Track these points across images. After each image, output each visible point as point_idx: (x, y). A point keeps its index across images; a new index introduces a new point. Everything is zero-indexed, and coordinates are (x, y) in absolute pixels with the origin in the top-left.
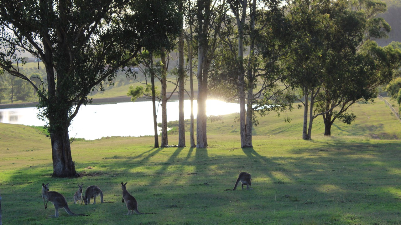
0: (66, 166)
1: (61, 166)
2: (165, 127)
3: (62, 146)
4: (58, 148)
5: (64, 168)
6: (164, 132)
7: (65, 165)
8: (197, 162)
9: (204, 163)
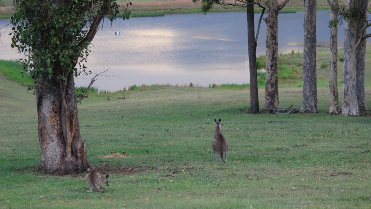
0: (69, 150)
1: (57, 150)
2: (273, 68)
3: (60, 107)
4: (51, 112)
5: (64, 156)
6: (271, 79)
7: (65, 149)
8: (347, 148)
9: (363, 150)
